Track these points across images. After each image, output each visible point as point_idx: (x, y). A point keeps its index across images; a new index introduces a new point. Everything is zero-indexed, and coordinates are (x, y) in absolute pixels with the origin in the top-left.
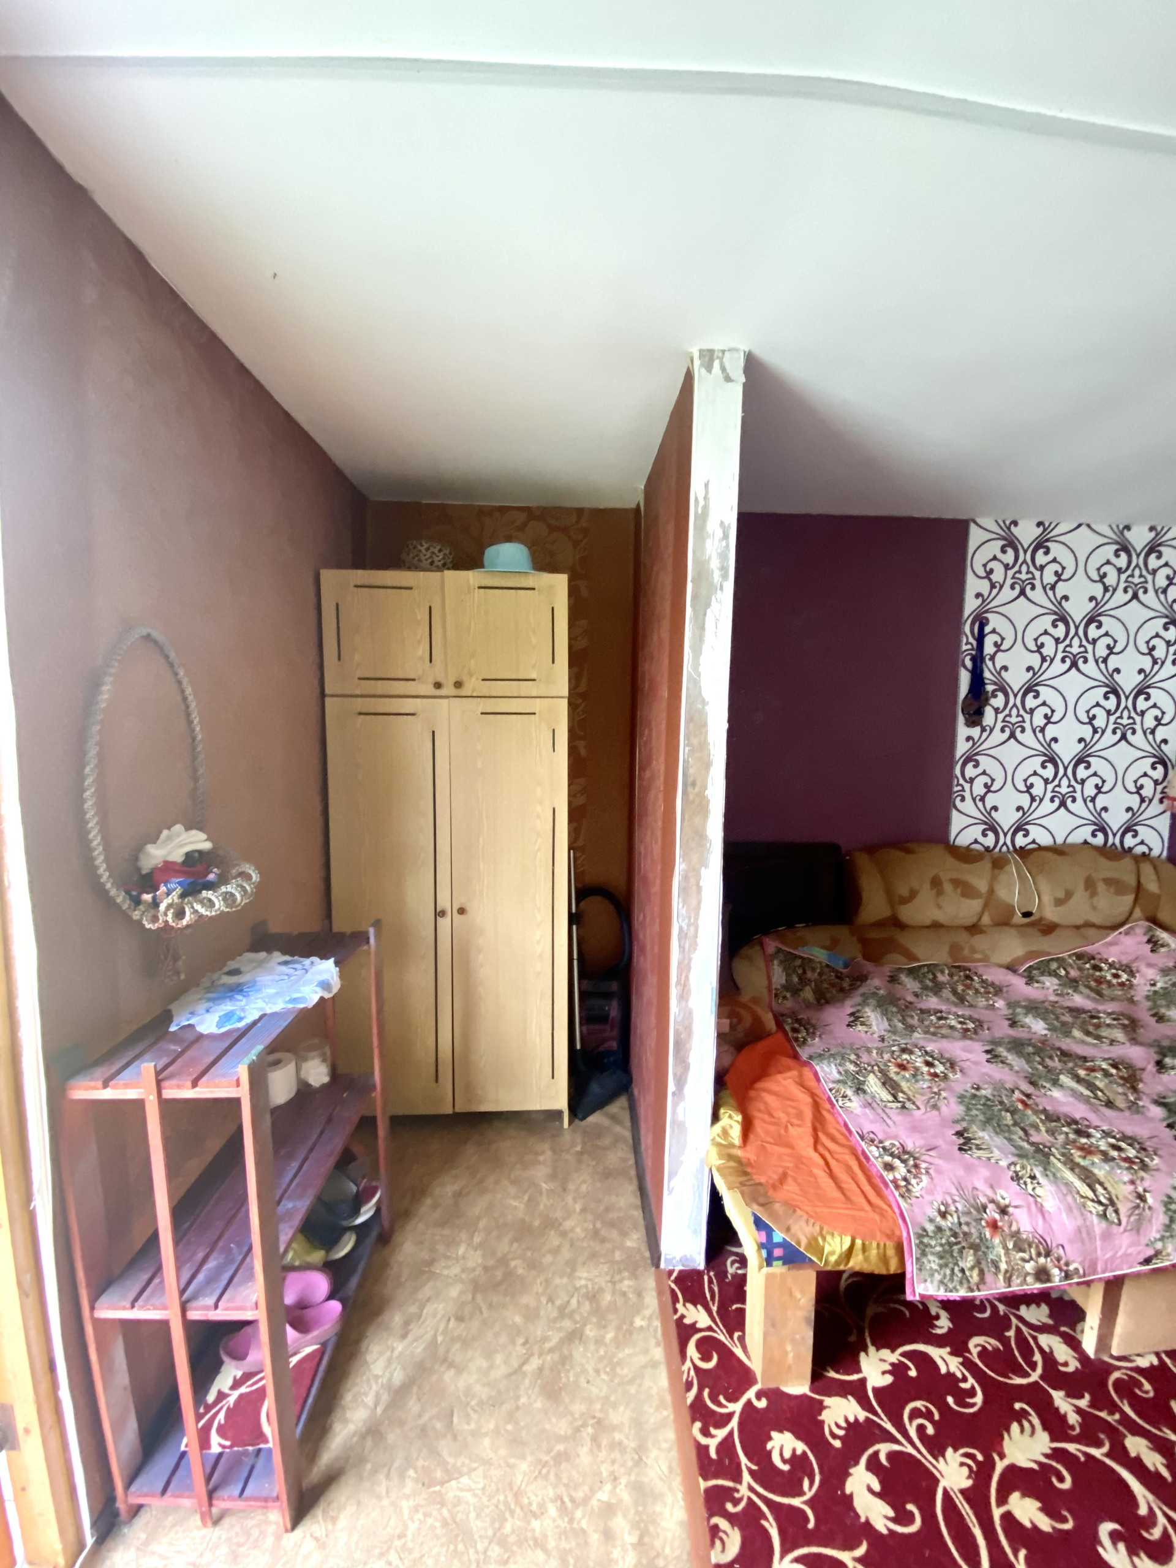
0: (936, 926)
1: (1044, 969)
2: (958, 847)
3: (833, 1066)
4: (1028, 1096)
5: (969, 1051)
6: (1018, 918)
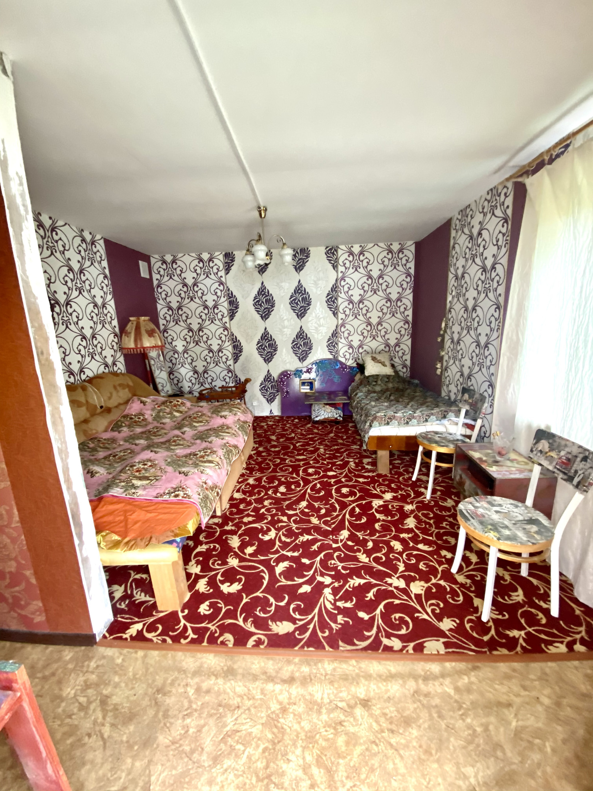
1: (119, 426)
5: (148, 454)
6: (100, 410)
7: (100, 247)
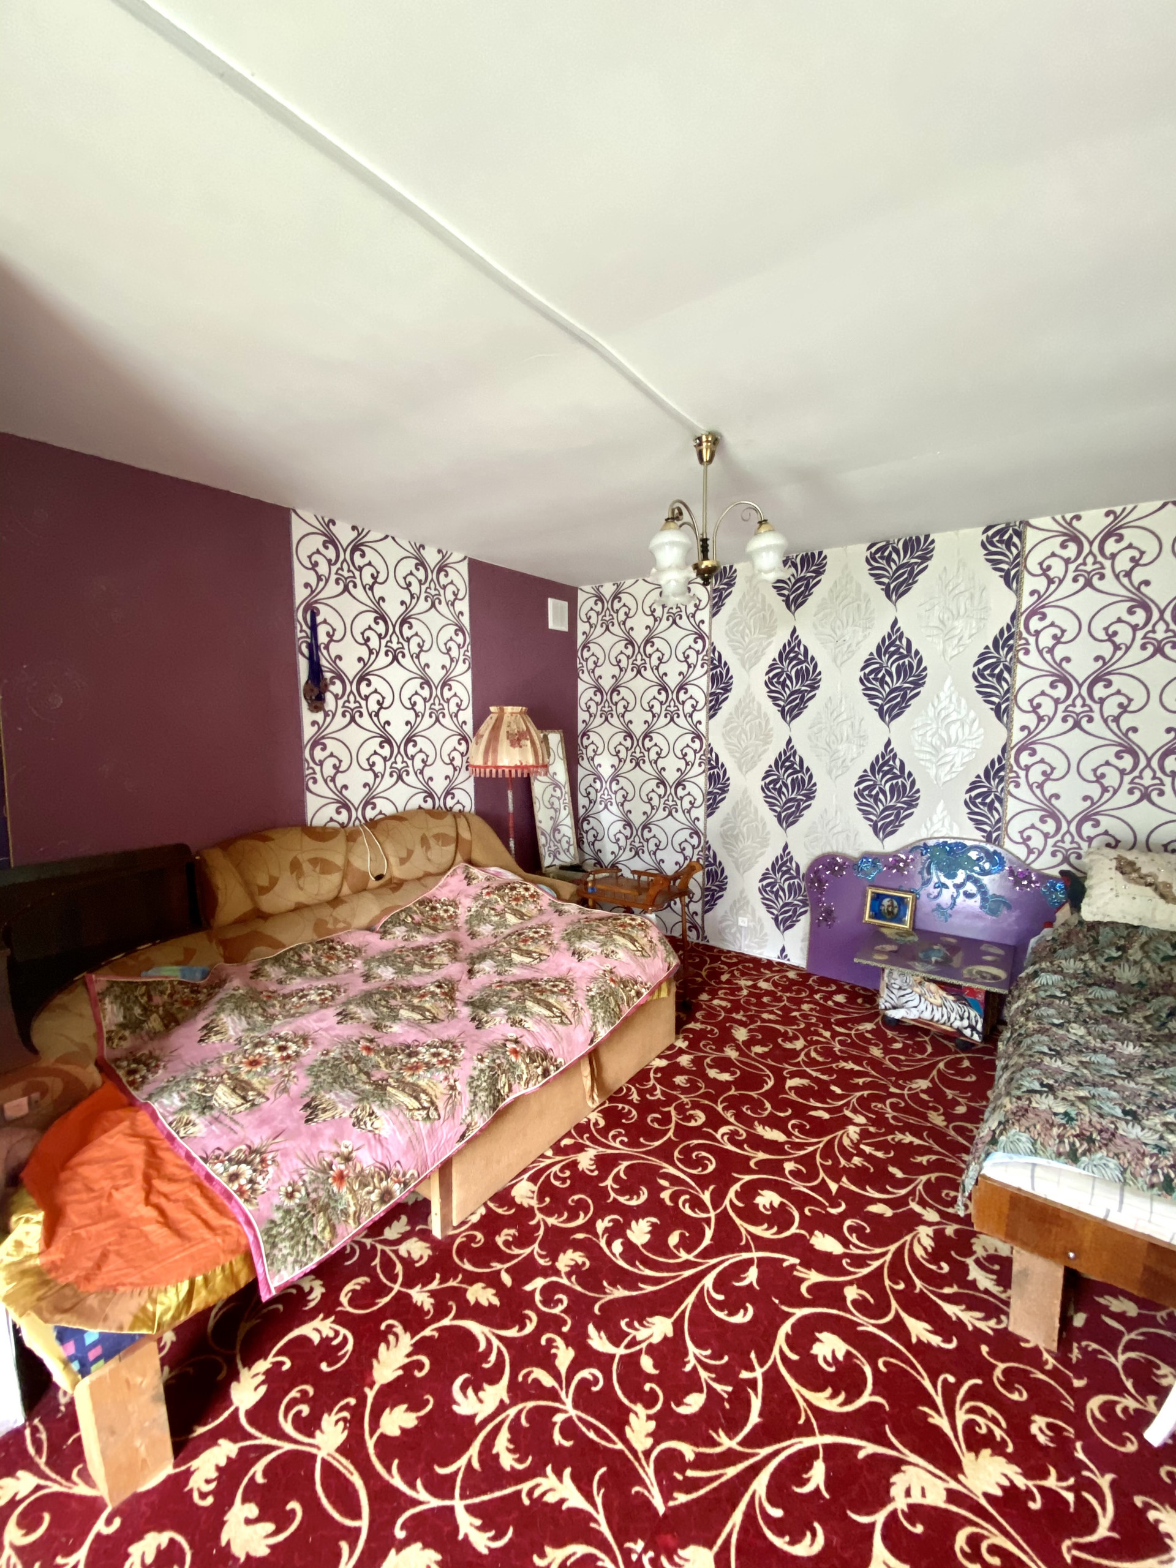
0: (299, 908)
1: (396, 921)
2: (316, 828)
3: (175, 1095)
4: (371, 1041)
5: (321, 1020)
6: (373, 883)
7: (459, 577)
